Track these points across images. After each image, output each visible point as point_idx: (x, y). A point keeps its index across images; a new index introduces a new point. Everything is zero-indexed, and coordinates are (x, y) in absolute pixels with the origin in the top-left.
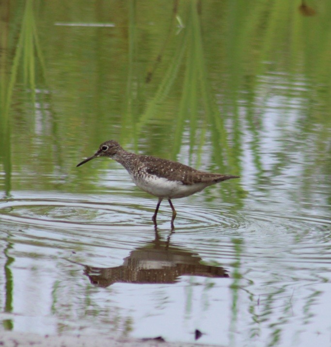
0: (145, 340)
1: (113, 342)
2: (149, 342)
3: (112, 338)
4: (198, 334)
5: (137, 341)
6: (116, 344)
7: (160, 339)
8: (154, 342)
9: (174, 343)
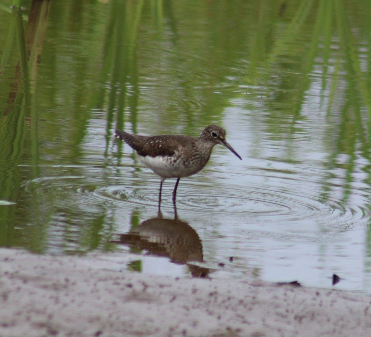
0: (280, 284)
1: (247, 286)
2: (285, 287)
3: (246, 282)
4: (336, 279)
5: (272, 286)
6: (250, 288)
7: (295, 284)
8: (290, 287)
9: (310, 288)
